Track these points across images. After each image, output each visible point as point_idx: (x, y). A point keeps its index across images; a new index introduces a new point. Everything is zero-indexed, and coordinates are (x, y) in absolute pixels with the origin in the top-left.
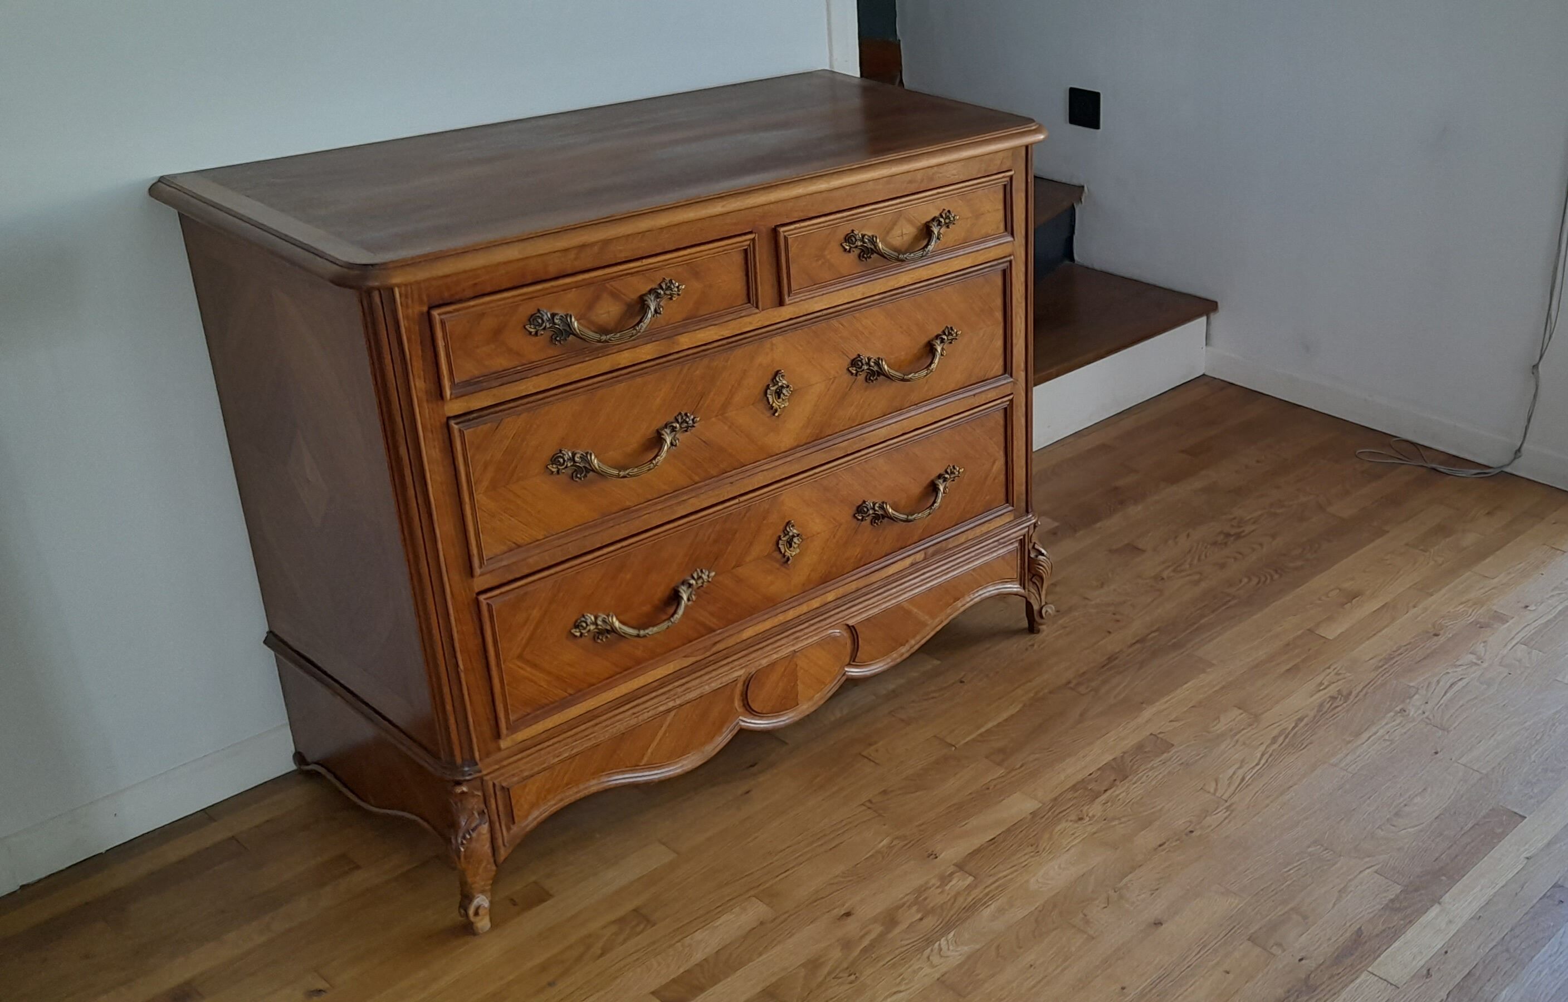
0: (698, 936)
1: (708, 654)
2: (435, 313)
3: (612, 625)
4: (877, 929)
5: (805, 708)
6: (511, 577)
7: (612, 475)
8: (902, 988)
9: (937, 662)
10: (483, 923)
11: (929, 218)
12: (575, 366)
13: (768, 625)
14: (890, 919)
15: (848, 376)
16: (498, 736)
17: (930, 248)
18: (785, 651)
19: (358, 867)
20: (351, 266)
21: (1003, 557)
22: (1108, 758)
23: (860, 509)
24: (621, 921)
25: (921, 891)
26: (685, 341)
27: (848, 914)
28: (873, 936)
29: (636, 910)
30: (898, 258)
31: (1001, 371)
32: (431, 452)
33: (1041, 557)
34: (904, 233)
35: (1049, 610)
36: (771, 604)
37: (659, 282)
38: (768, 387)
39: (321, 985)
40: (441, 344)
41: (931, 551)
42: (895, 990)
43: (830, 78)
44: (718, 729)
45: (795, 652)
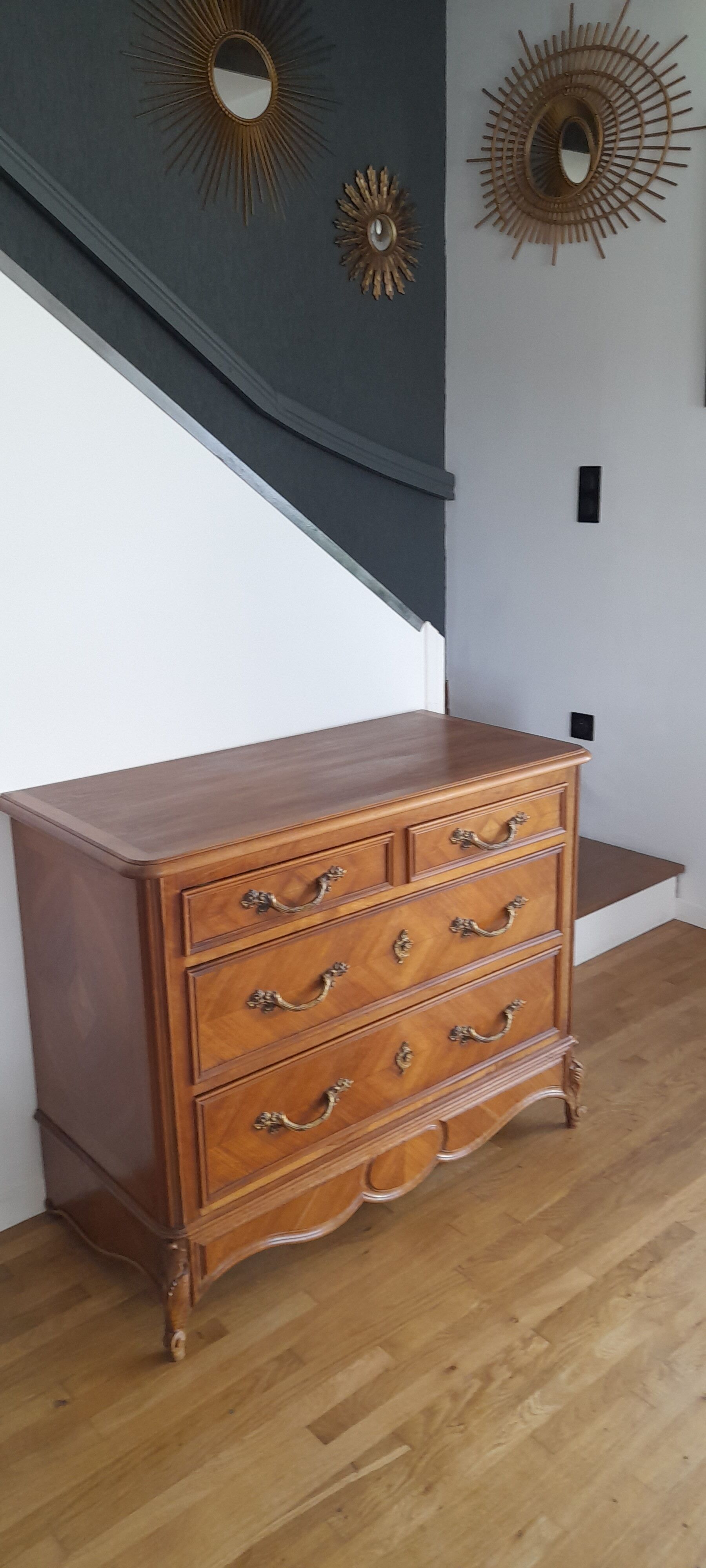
0: (340, 1377)
1: (345, 1143)
2: (185, 894)
3: (282, 1120)
4: (477, 1384)
5: (409, 1186)
6: (217, 1085)
7: (289, 1009)
8: (502, 1441)
9: (499, 1149)
10: (180, 1353)
11: (509, 818)
12: (271, 930)
13: (386, 1120)
14: (486, 1376)
15: (449, 933)
16: (200, 1205)
17: (510, 840)
18: (398, 1141)
19: (89, 1297)
20: (135, 863)
21: (550, 1069)
22: (643, 1241)
23: (453, 1032)
24: (279, 1358)
25: (509, 1350)
26: (344, 910)
27: (453, 1368)
28: (474, 1390)
29: (290, 1350)
30: (489, 846)
31: (553, 928)
32: (174, 993)
33: (578, 1069)
34: (491, 829)
35: (583, 1110)
36: (389, 1103)
37: (329, 868)
38: (395, 942)
39: (66, 1397)
40: (187, 916)
41: (500, 1063)
42: (495, 1443)
43: (424, 716)
44: (348, 1202)
45: (404, 1142)
